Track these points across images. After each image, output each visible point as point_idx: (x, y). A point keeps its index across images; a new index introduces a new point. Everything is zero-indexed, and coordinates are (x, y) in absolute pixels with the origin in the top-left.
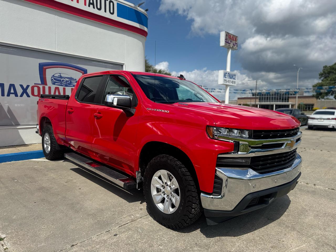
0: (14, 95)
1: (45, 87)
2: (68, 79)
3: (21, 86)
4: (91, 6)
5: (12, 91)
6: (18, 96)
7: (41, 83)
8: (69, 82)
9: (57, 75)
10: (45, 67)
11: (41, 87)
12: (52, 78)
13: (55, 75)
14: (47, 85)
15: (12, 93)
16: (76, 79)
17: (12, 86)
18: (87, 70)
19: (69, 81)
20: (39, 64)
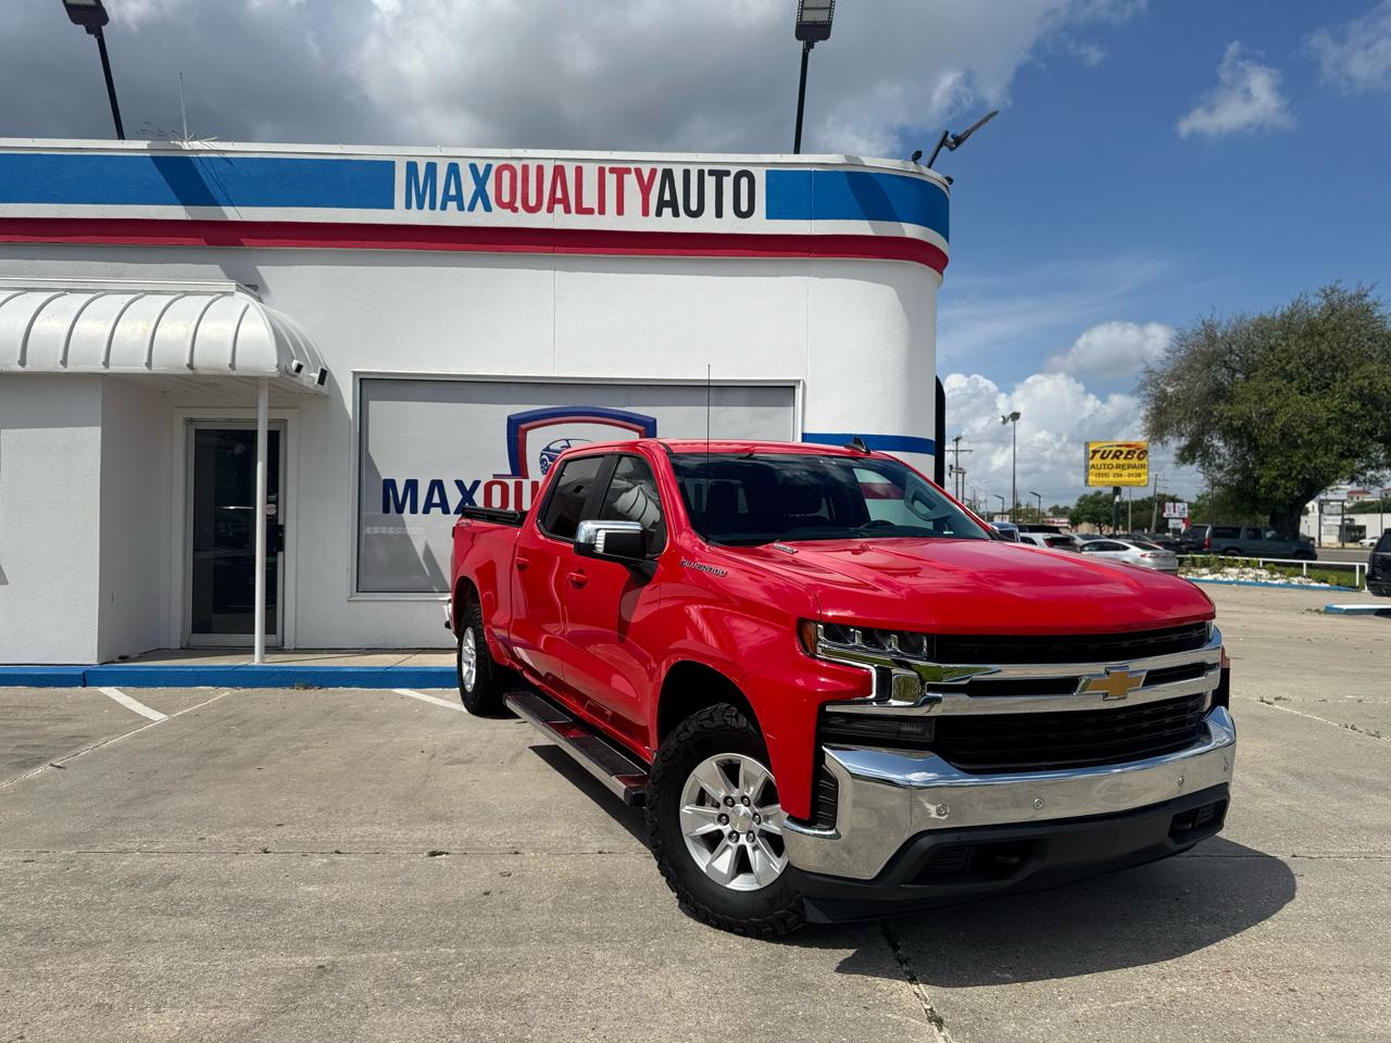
0: (439, 509)
1: (521, 483)
3: (460, 484)
4: (667, 211)
5: (436, 499)
6: (449, 513)
7: (510, 473)
9: (556, 447)
10: (523, 426)
11: (511, 483)
12: (544, 456)
13: (551, 447)
14: (527, 477)
15: (436, 505)
17: (437, 485)
18: (655, 420)
20: (509, 419)
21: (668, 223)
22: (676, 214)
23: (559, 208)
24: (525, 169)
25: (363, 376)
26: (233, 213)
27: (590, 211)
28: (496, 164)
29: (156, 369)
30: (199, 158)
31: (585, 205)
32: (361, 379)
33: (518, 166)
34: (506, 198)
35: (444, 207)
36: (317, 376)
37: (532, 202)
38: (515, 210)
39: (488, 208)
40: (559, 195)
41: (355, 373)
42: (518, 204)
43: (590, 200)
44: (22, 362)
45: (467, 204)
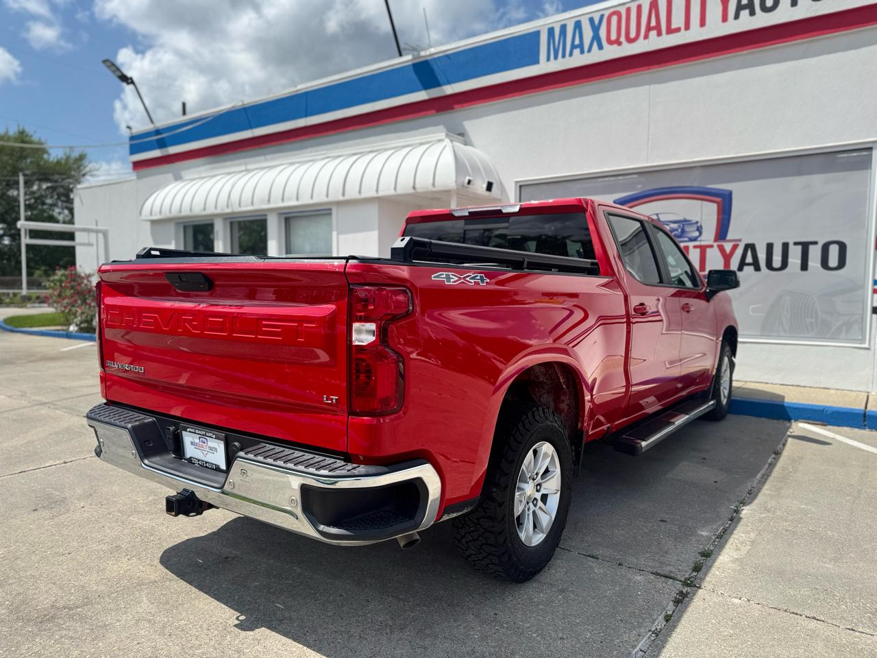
2: (675, 226)
4: (745, 13)
8: (680, 230)
16: (697, 222)
18: (731, 193)
19: (677, 230)
20: (615, 202)
21: (747, 23)
22: (752, 13)
23: (653, 33)
24: (628, 10)
25: (521, 184)
26: (450, 89)
27: (678, 30)
28: (607, 13)
29: (399, 191)
30: (434, 59)
31: (674, 26)
32: (521, 186)
33: (623, 11)
34: (613, 37)
35: (571, 55)
36: (485, 186)
37: (633, 35)
38: (620, 44)
39: (601, 47)
40: (653, 23)
41: (516, 182)
42: (623, 39)
43: (678, 20)
44: (343, 194)
45: (586, 48)
